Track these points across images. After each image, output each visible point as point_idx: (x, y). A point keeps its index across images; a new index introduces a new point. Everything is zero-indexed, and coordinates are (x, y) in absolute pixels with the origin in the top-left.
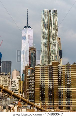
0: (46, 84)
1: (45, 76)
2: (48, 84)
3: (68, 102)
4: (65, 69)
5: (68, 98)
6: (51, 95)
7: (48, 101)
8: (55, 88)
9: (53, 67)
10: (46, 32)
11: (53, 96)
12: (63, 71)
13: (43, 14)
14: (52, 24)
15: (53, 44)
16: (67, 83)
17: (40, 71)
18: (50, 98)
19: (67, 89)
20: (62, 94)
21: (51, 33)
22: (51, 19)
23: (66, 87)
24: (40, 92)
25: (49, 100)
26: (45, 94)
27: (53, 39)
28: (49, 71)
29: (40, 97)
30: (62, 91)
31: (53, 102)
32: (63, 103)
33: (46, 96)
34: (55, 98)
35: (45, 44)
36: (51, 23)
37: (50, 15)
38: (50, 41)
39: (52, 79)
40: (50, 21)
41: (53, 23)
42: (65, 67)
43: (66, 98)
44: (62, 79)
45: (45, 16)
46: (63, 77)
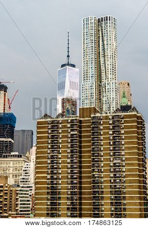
0: (63, 162)
1: (61, 143)
2: (69, 163)
3: (116, 208)
4: (110, 124)
5: (116, 197)
6: (76, 190)
7: (68, 205)
8: (86, 172)
9: (80, 122)
10: (91, 63)
11: (81, 193)
12: (105, 128)
13: (85, 26)
14: (106, 46)
15: (106, 88)
16: (113, 160)
17: (50, 132)
18: (72, 199)
19: (115, 175)
20: (102, 188)
21: (104, 65)
22: (102, 36)
23: (112, 170)
24: (48, 184)
25: (69, 202)
26: (59, 189)
27: (107, 78)
28: (72, 130)
29: (49, 197)
30: (103, 180)
31: (81, 209)
32: (103, 211)
33: (64, 193)
34: (85, 199)
35: (91, 89)
36: (103, 45)
37: (102, 27)
38: (101, 82)
39: (77, 150)
40: (101, 40)
41: (107, 44)
42: (110, 119)
43: (112, 199)
44: (102, 149)
45: (91, 29)
46: (105, 144)
